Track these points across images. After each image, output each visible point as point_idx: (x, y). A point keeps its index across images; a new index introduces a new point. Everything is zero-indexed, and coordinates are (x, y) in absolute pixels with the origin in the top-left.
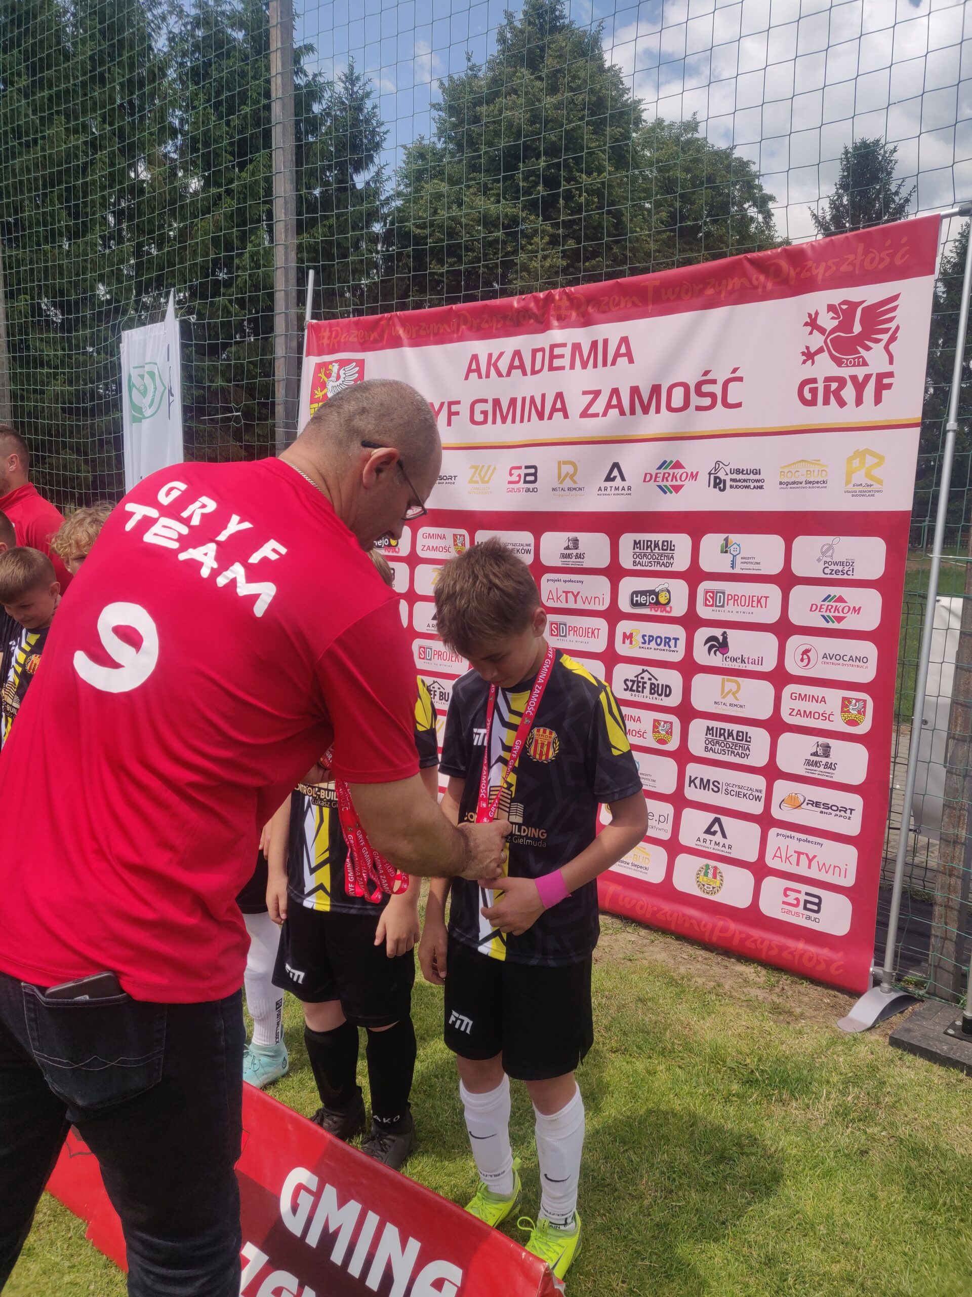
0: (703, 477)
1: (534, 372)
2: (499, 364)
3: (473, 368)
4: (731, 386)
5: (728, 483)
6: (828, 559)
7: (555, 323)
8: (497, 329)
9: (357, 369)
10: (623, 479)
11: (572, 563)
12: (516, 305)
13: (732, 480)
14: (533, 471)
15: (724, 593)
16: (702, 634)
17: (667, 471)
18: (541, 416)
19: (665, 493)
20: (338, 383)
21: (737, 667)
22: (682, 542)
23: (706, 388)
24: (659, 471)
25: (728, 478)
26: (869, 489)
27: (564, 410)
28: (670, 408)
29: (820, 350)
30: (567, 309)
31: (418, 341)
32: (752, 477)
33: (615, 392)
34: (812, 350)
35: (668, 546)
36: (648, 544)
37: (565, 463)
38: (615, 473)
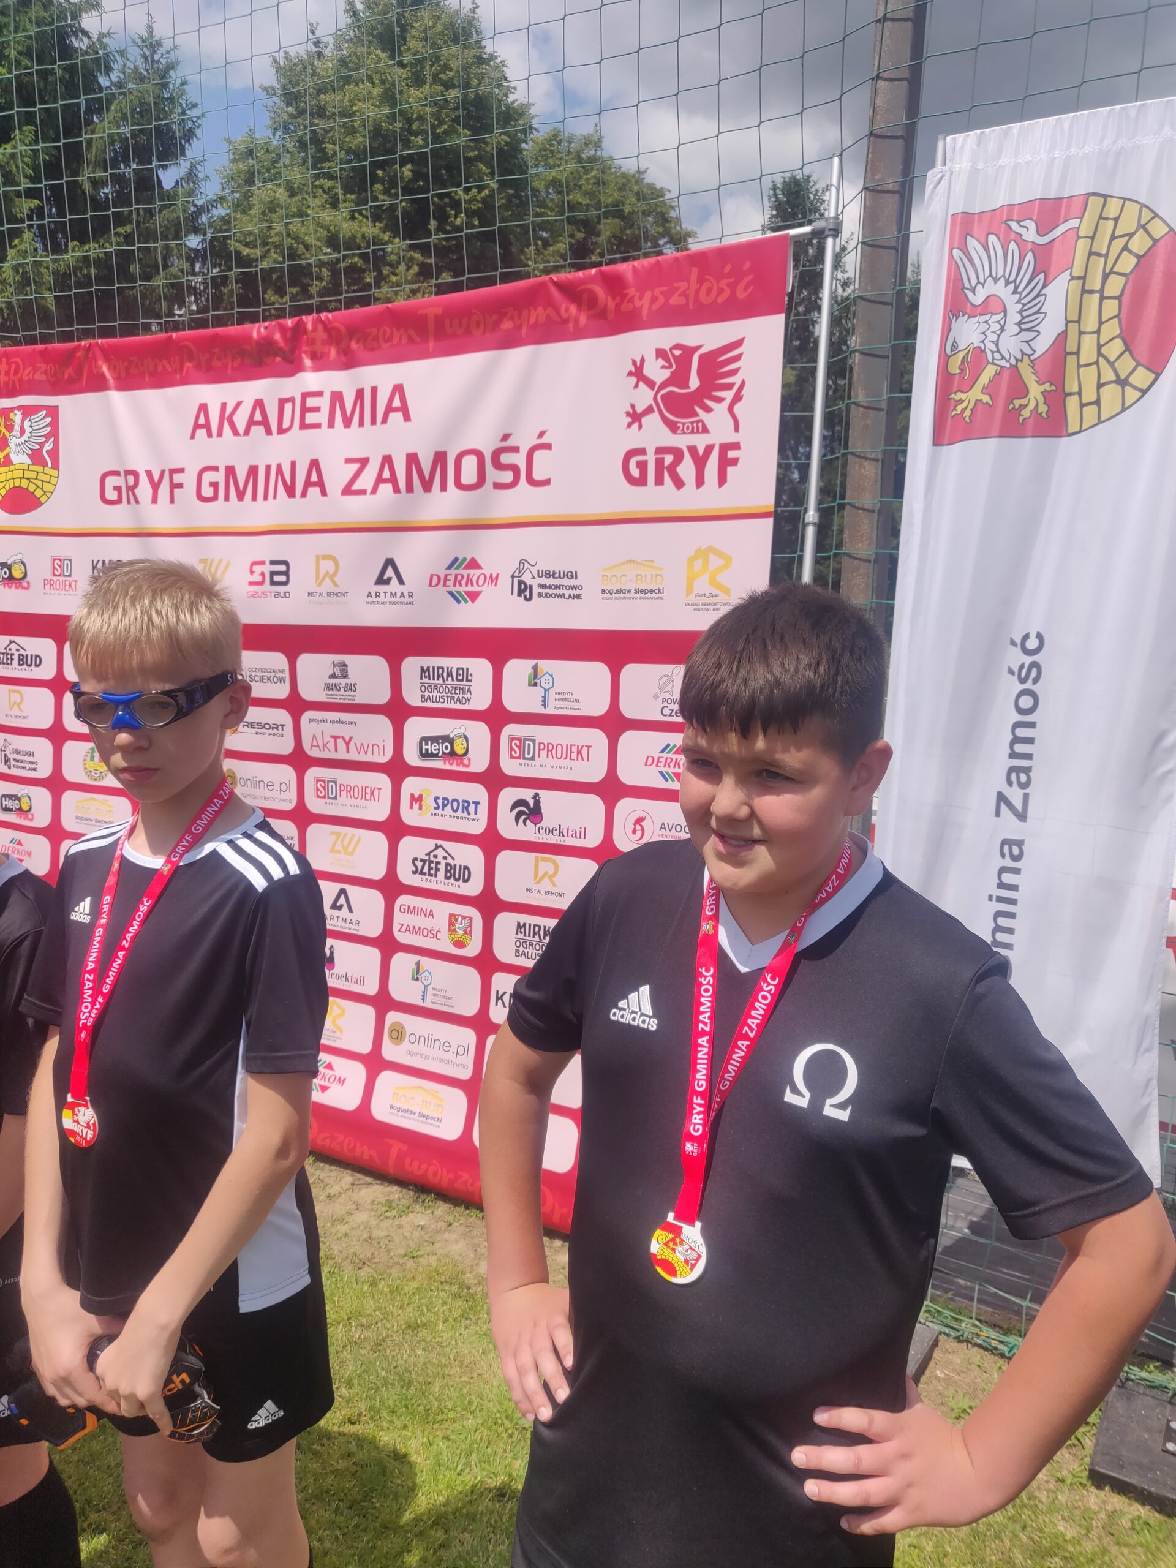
0: (505, 582)
1: (281, 431)
2: (235, 418)
3: (201, 423)
4: (538, 455)
5: (536, 590)
6: (667, 696)
7: (308, 362)
8: (233, 369)
9: (49, 419)
10: (401, 581)
11: (340, 696)
12: (255, 335)
13: (540, 586)
14: (283, 568)
15: (534, 741)
16: (508, 796)
17: (461, 571)
18: (291, 491)
19: (458, 602)
20: (22, 440)
21: (553, 842)
22: (480, 668)
23: (506, 458)
24: (448, 572)
25: (534, 583)
26: (713, 600)
27: (321, 484)
28: (459, 484)
29: (649, 410)
30: (324, 343)
31: (126, 384)
32: (566, 582)
33: (387, 460)
34: (639, 410)
35: (464, 675)
36: (439, 672)
37: (326, 557)
38: (390, 572)
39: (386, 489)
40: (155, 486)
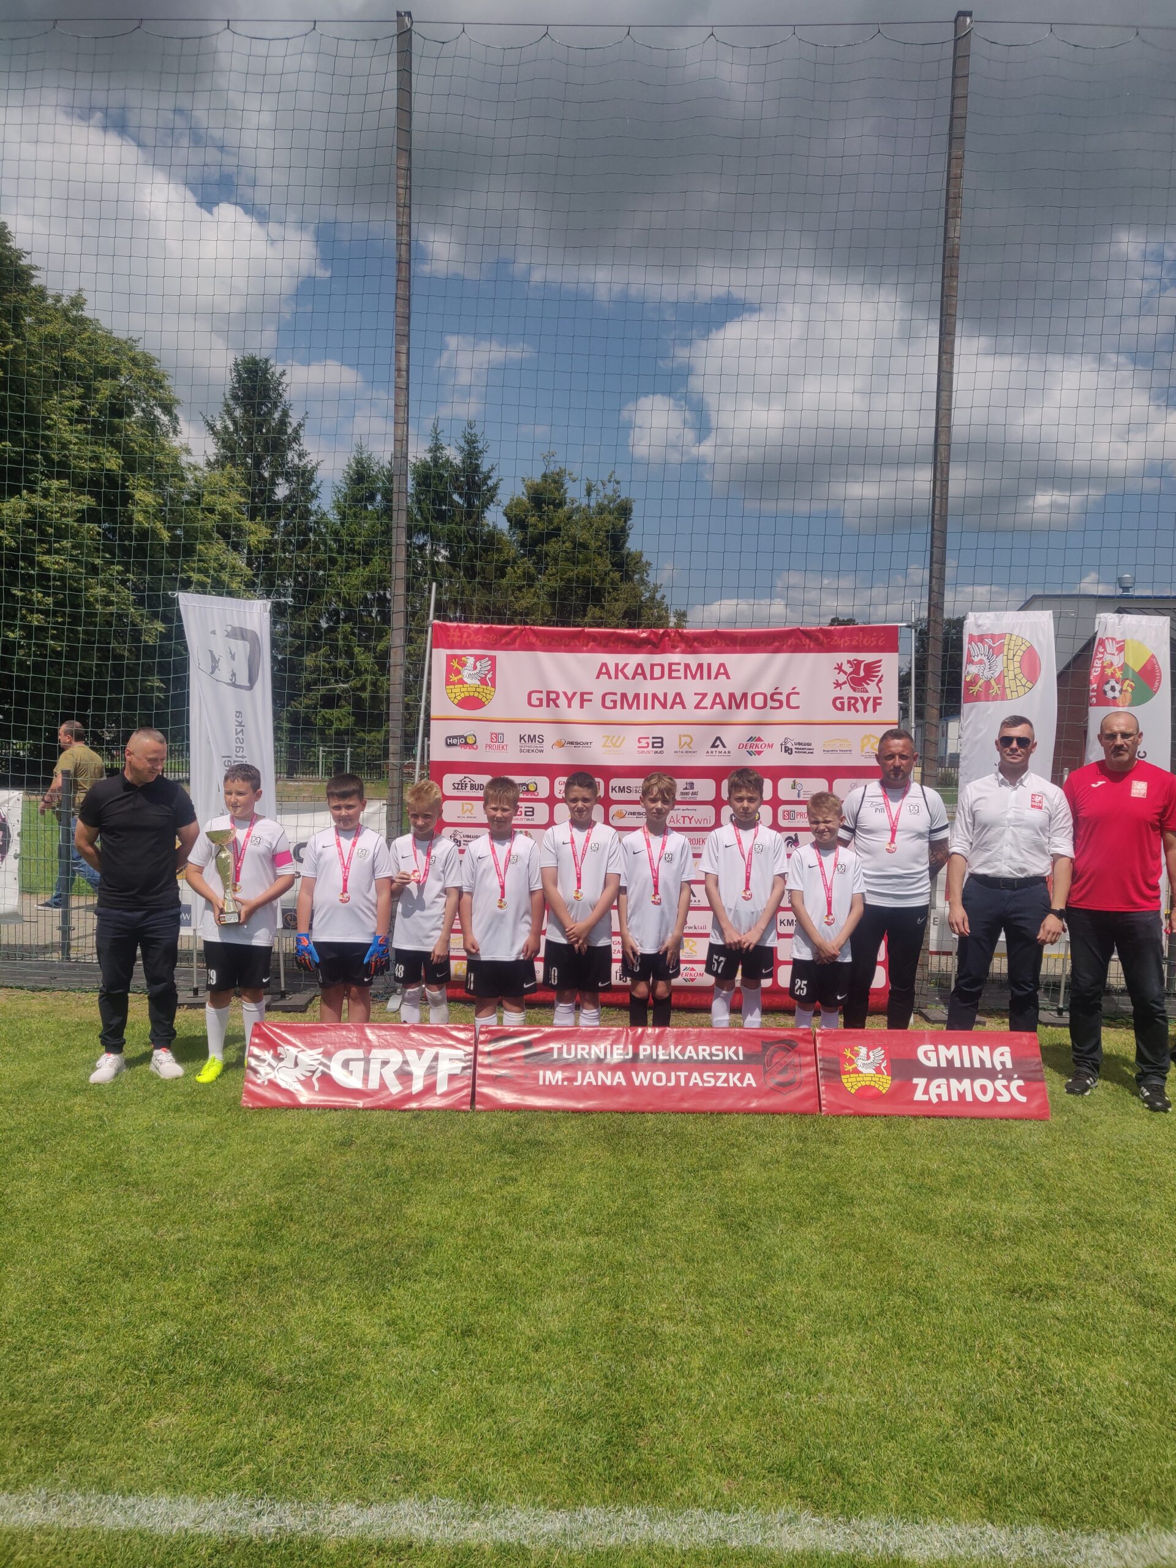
0: (777, 747)
1: (652, 678)
2: (626, 671)
3: (603, 672)
4: (794, 696)
5: (793, 750)
9: (491, 663)
11: (689, 798)
12: (641, 635)
13: (795, 748)
14: (660, 740)
17: (753, 742)
18: (664, 706)
19: (753, 755)
20: (473, 671)
24: (747, 743)
25: (793, 747)
27: (682, 703)
28: (755, 707)
29: (844, 683)
31: (549, 649)
32: (805, 746)
33: (718, 695)
34: (840, 682)
37: (685, 736)
38: (718, 743)
39: (718, 707)
40: (569, 701)
